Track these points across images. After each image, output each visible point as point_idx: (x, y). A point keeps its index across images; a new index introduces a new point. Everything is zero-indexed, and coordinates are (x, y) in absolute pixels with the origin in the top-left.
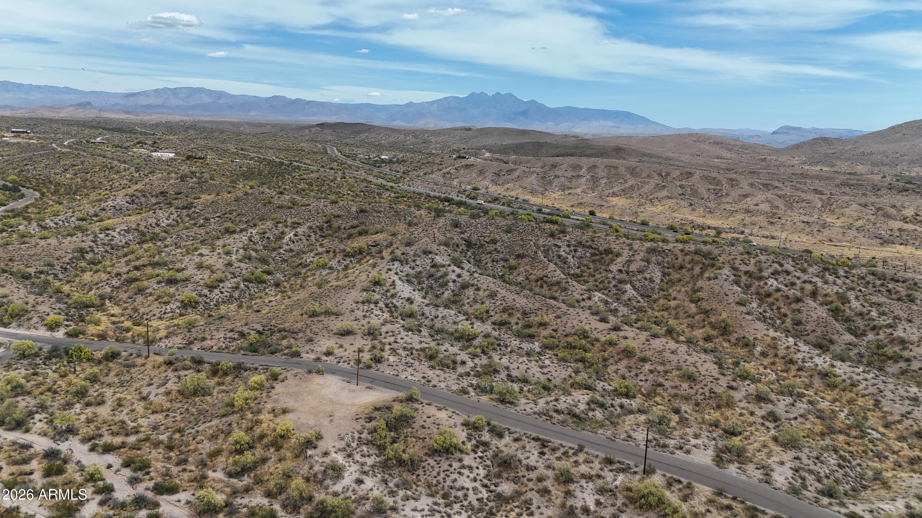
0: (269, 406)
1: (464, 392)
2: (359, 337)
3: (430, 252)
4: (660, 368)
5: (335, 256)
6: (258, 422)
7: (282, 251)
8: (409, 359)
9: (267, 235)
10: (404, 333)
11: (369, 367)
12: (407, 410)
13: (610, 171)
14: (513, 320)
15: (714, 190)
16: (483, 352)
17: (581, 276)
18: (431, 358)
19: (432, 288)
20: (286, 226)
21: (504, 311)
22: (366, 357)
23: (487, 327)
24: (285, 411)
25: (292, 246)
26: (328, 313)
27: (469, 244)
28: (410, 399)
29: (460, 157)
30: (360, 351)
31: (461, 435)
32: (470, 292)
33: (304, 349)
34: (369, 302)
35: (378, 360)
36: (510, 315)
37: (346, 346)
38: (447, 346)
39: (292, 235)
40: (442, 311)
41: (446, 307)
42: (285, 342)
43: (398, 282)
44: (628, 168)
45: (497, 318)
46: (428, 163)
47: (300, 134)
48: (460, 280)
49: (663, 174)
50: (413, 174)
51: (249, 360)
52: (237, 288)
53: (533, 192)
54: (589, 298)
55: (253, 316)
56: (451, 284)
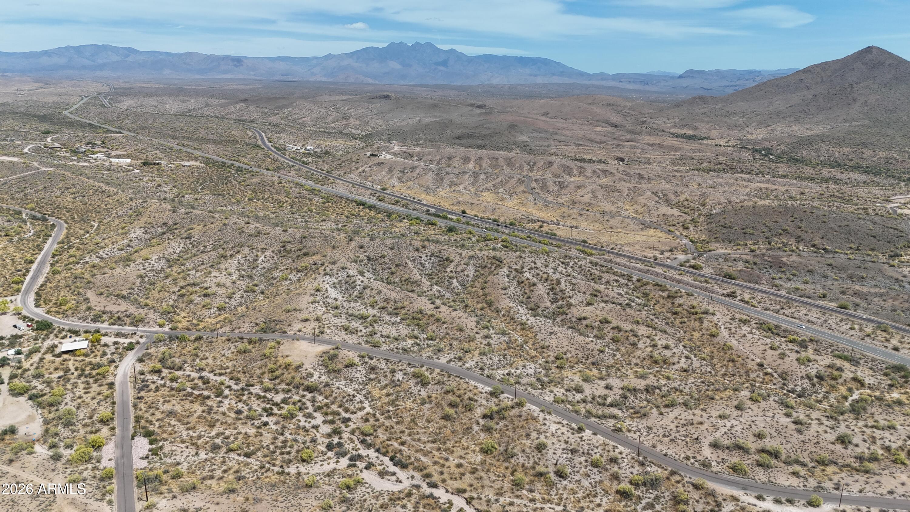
0: (280, 355)
1: (360, 343)
2: (312, 321)
3: (346, 268)
4: (450, 326)
5: (291, 272)
6: (278, 361)
7: (259, 269)
8: (336, 331)
9: (247, 258)
10: (333, 318)
11: (319, 336)
12: (336, 352)
13: (492, 161)
14: (389, 306)
15: (559, 182)
16: (371, 325)
17: (431, 275)
18: (346, 330)
19: (347, 289)
20: (258, 251)
21: (385, 301)
22: (317, 331)
23: (375, 312)
24: (287, 356)
25: (264, 265)
26: (295, 310)
27: (369, 259)
28: (337, 348)
29: (372, 155)
30: (314, 329)
31: (357, 360)
32: (368, 291)
33: (288, 329)
34: (315, 302)
35: (322, 333)
36: (388, 303)
37: (307, 327)
38: (354, 323)
39: (262, 258)
40: (353, 304)
41: (356, 301)
42: (278, 327)
43: (329, 289)
44: (506, 159)
45: (381, 305)
46: (347, 160)
47: (226, 111)
48: (363, 284)
49: (531, 164)
50: (335, 173)
51: (264, 336)
52: (243, 297)
53: (427, 190)
54: (431, 290)
55: (259, 314)
56: (358, 287)
